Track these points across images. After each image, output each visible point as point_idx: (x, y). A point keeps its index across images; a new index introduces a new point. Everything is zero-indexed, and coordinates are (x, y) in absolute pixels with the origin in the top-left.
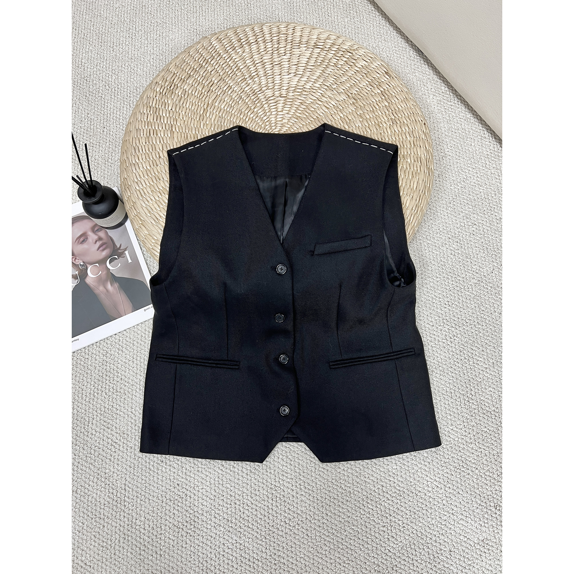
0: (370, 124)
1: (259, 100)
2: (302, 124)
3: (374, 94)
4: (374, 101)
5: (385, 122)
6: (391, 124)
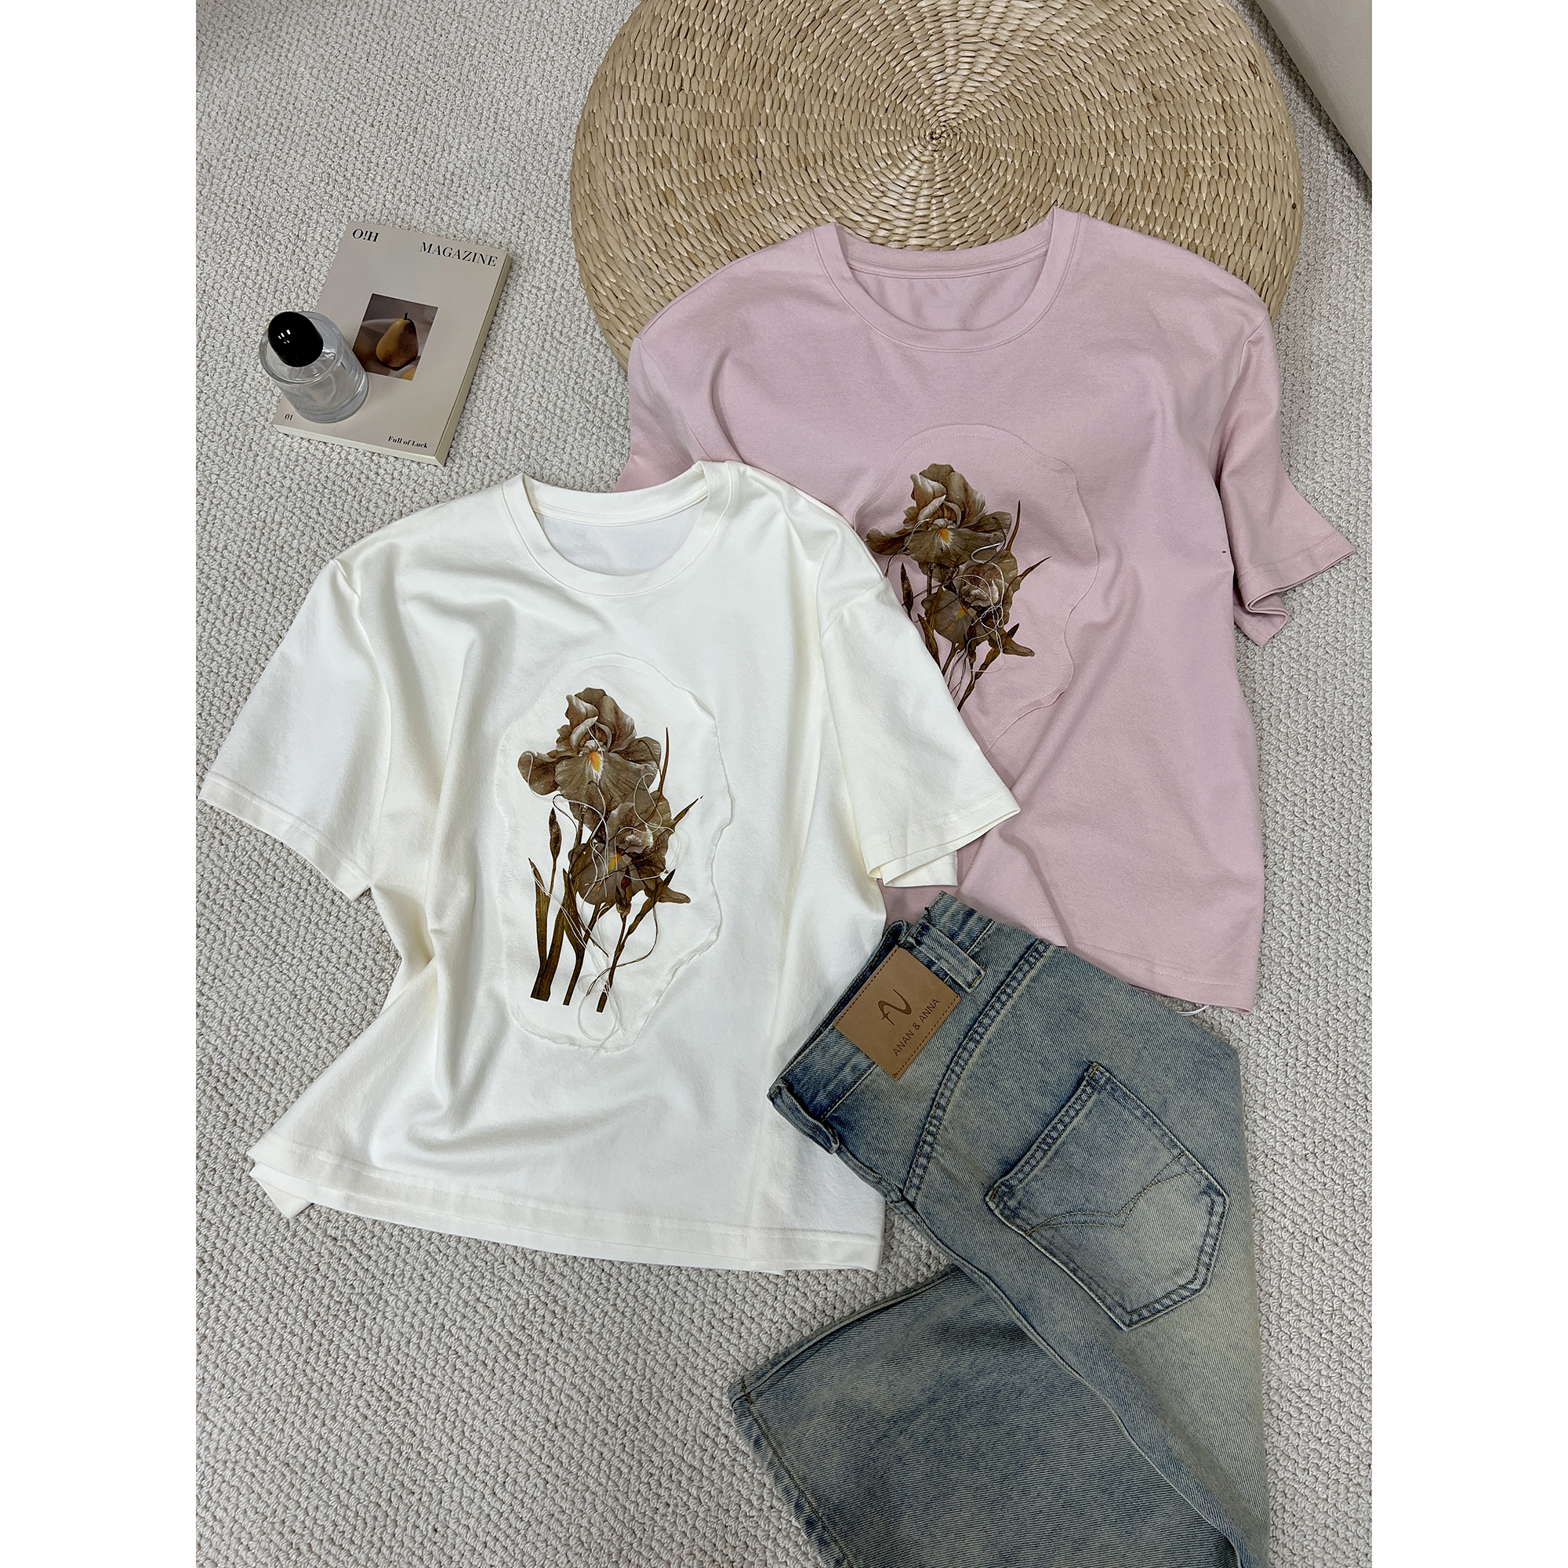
0: (1168, 162)
1: (941, 35)
2: (1014, 114)
3: (1203, 101)
4: (1198, 116)
5: (1203, 168)
6: (1216, 177)
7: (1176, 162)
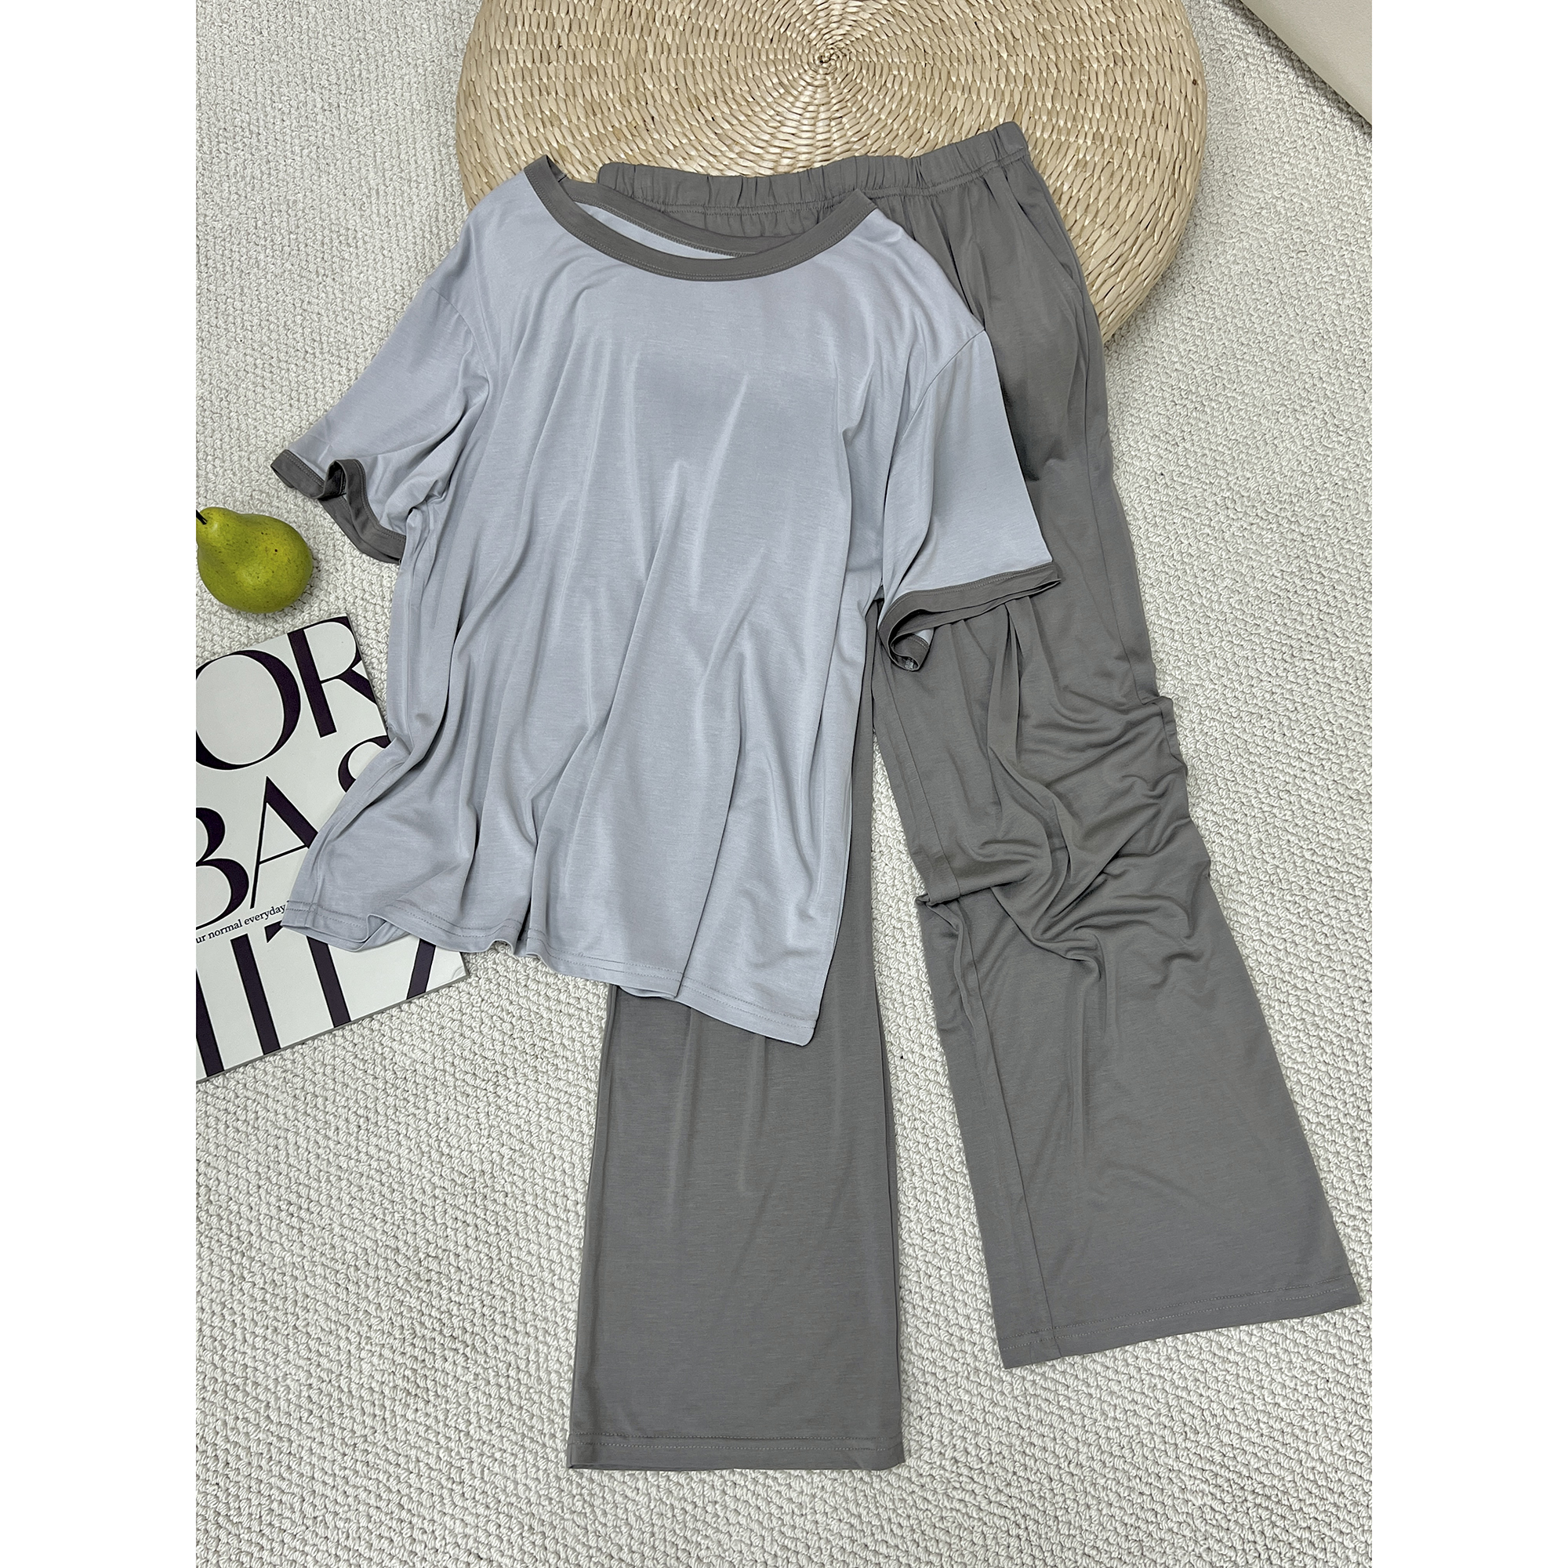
5: (1097, 58)
6: (1112, 65)
7: (1069, 56)
